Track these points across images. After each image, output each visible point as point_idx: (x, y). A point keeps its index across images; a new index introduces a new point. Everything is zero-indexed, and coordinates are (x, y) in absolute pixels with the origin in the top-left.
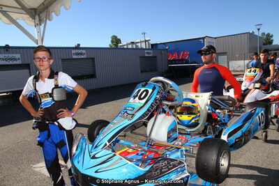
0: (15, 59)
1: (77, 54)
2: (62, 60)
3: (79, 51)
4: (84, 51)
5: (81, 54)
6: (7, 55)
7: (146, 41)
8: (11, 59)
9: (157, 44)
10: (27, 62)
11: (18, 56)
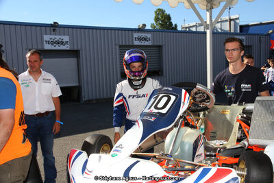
0: (62, 43)
1: (140, 39)
2: (120, 46)
3: (143, 35)
4: (149, 35)
5: (145, 39)
6: (53, 37)
7: (231, 20)
8: (57, 43)
9: (248, 26)
10: (76, 48)
11: (66, 38)
